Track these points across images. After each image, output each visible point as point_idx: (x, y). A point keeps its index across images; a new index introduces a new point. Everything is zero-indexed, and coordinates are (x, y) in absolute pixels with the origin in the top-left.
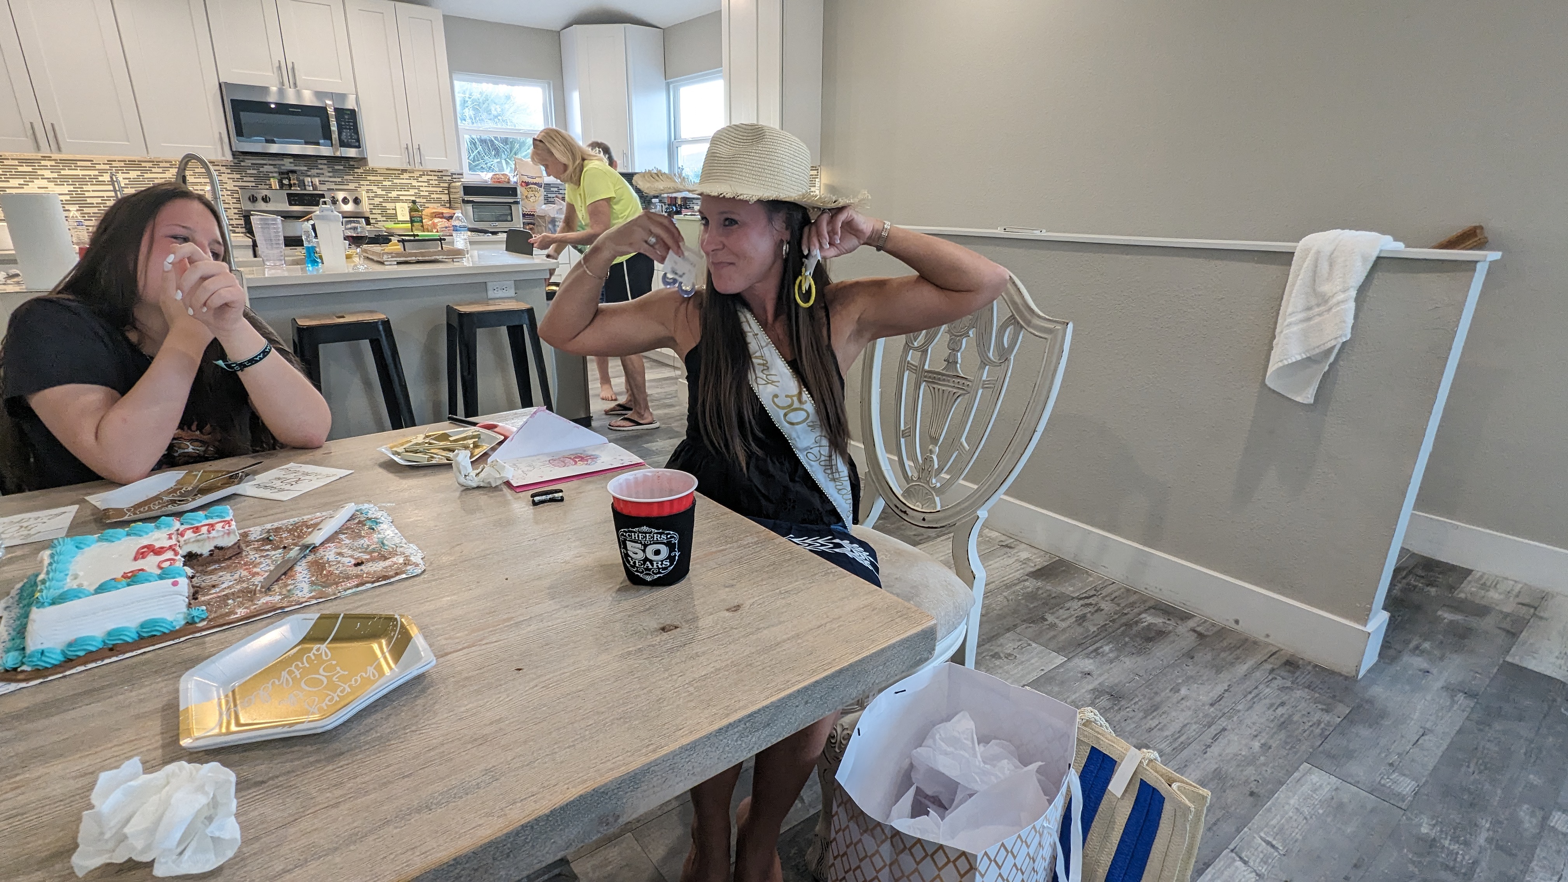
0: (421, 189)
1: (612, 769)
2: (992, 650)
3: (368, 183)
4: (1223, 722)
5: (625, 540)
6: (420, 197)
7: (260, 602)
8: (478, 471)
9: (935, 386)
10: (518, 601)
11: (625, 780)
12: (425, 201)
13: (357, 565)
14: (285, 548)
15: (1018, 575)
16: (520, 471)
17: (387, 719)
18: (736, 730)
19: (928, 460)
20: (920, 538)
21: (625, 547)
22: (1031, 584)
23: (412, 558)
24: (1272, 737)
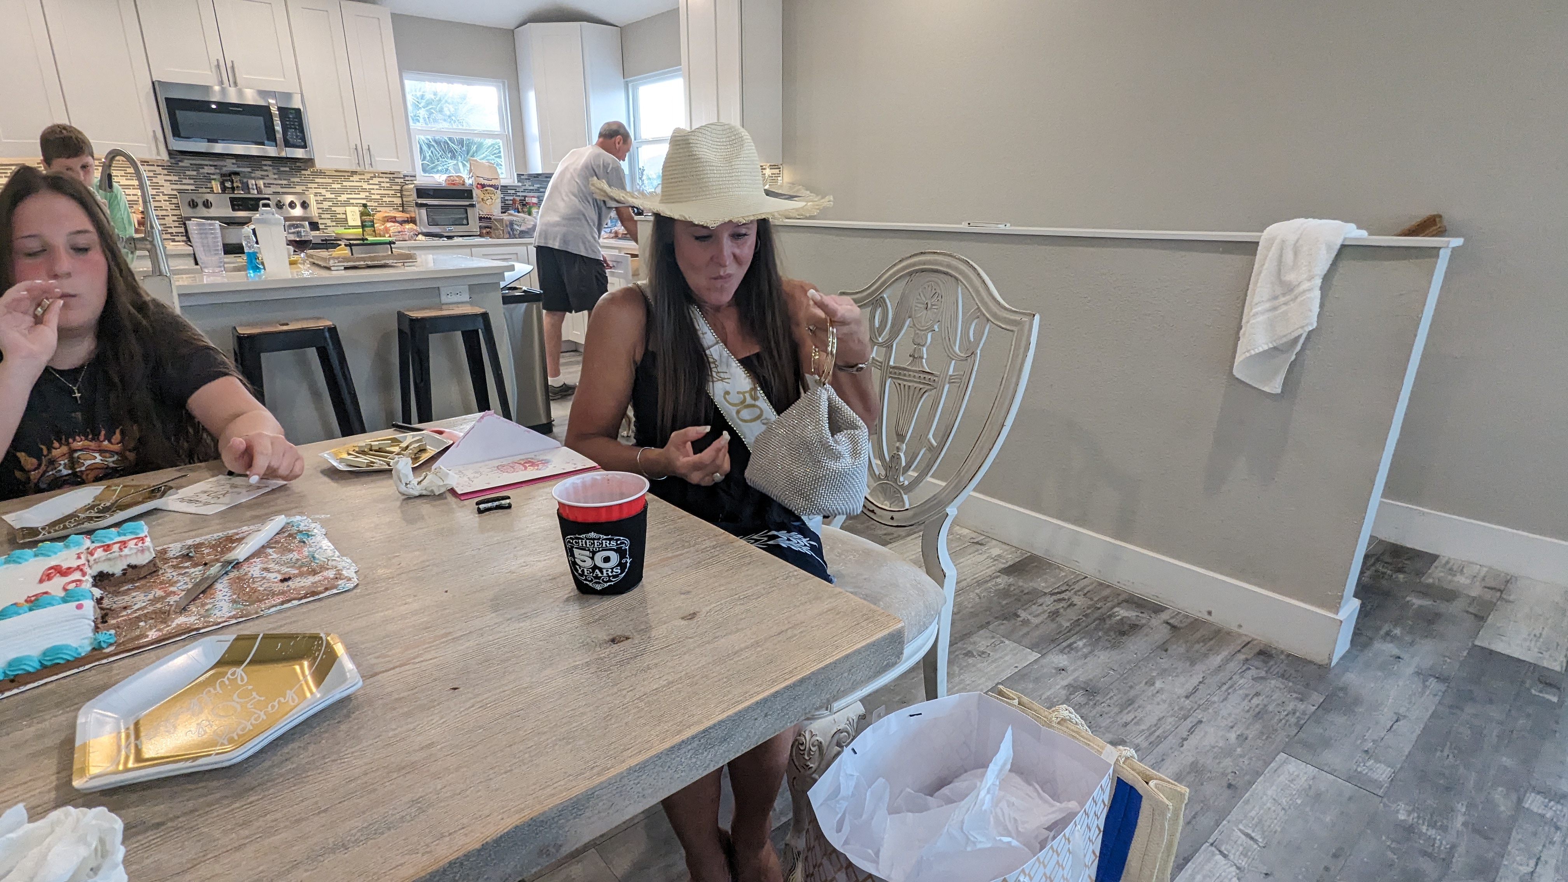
0: (372, 191)
1: (553, 795)
2: (965, 649)
3: (316, 185)
4: (1199, 715)
5: (572, 547)
6: (371, 200)
7: (174, 625)
8: (420, 479)
9: (900, 382)
10: (457, 615)
11: (567, 806)
12: (376, 204)
13: (284, 580)
14: (206, 564)
15: (989, 572)
16: (466, 479)
17: (305, 748)
18: (689, 747)
19: (895, 458)
20: (891, 537)
21: (573, 555)
22: (1003, 581)
23: (344, 572)
24: (1247, 728)
